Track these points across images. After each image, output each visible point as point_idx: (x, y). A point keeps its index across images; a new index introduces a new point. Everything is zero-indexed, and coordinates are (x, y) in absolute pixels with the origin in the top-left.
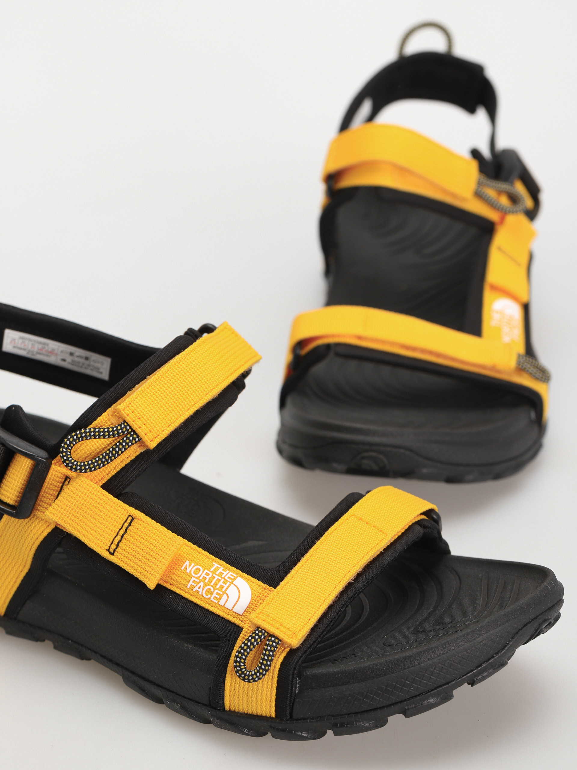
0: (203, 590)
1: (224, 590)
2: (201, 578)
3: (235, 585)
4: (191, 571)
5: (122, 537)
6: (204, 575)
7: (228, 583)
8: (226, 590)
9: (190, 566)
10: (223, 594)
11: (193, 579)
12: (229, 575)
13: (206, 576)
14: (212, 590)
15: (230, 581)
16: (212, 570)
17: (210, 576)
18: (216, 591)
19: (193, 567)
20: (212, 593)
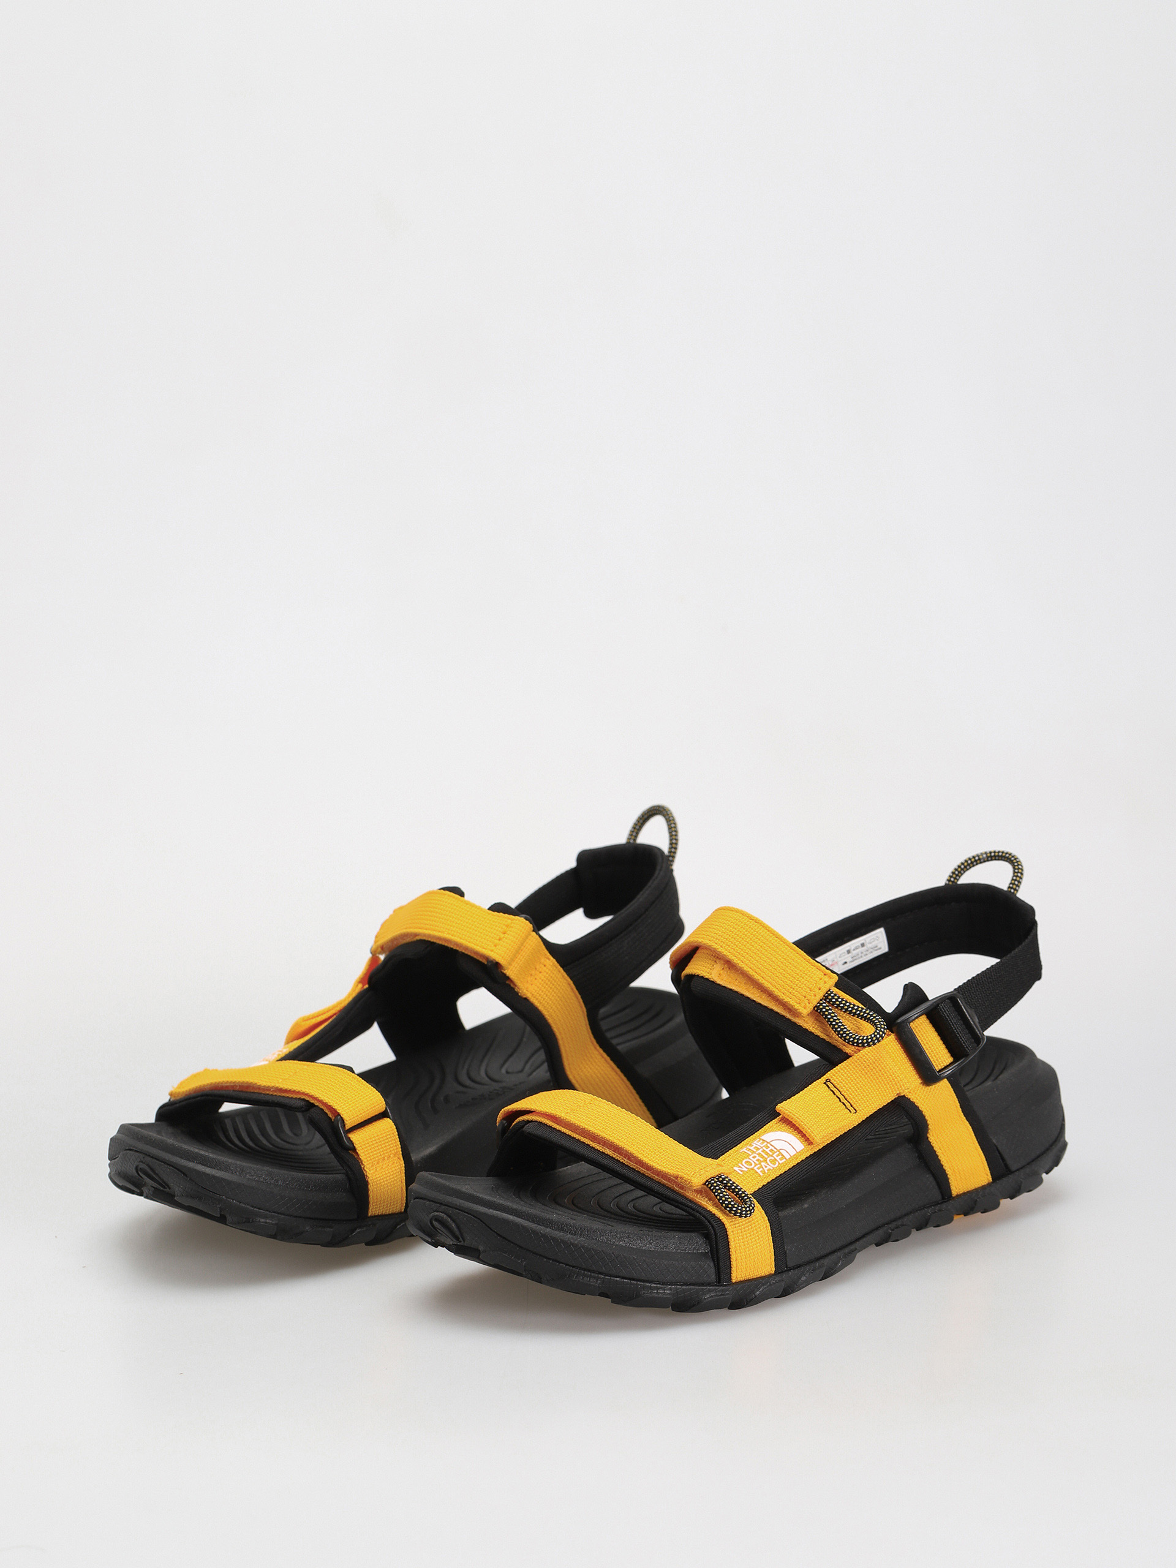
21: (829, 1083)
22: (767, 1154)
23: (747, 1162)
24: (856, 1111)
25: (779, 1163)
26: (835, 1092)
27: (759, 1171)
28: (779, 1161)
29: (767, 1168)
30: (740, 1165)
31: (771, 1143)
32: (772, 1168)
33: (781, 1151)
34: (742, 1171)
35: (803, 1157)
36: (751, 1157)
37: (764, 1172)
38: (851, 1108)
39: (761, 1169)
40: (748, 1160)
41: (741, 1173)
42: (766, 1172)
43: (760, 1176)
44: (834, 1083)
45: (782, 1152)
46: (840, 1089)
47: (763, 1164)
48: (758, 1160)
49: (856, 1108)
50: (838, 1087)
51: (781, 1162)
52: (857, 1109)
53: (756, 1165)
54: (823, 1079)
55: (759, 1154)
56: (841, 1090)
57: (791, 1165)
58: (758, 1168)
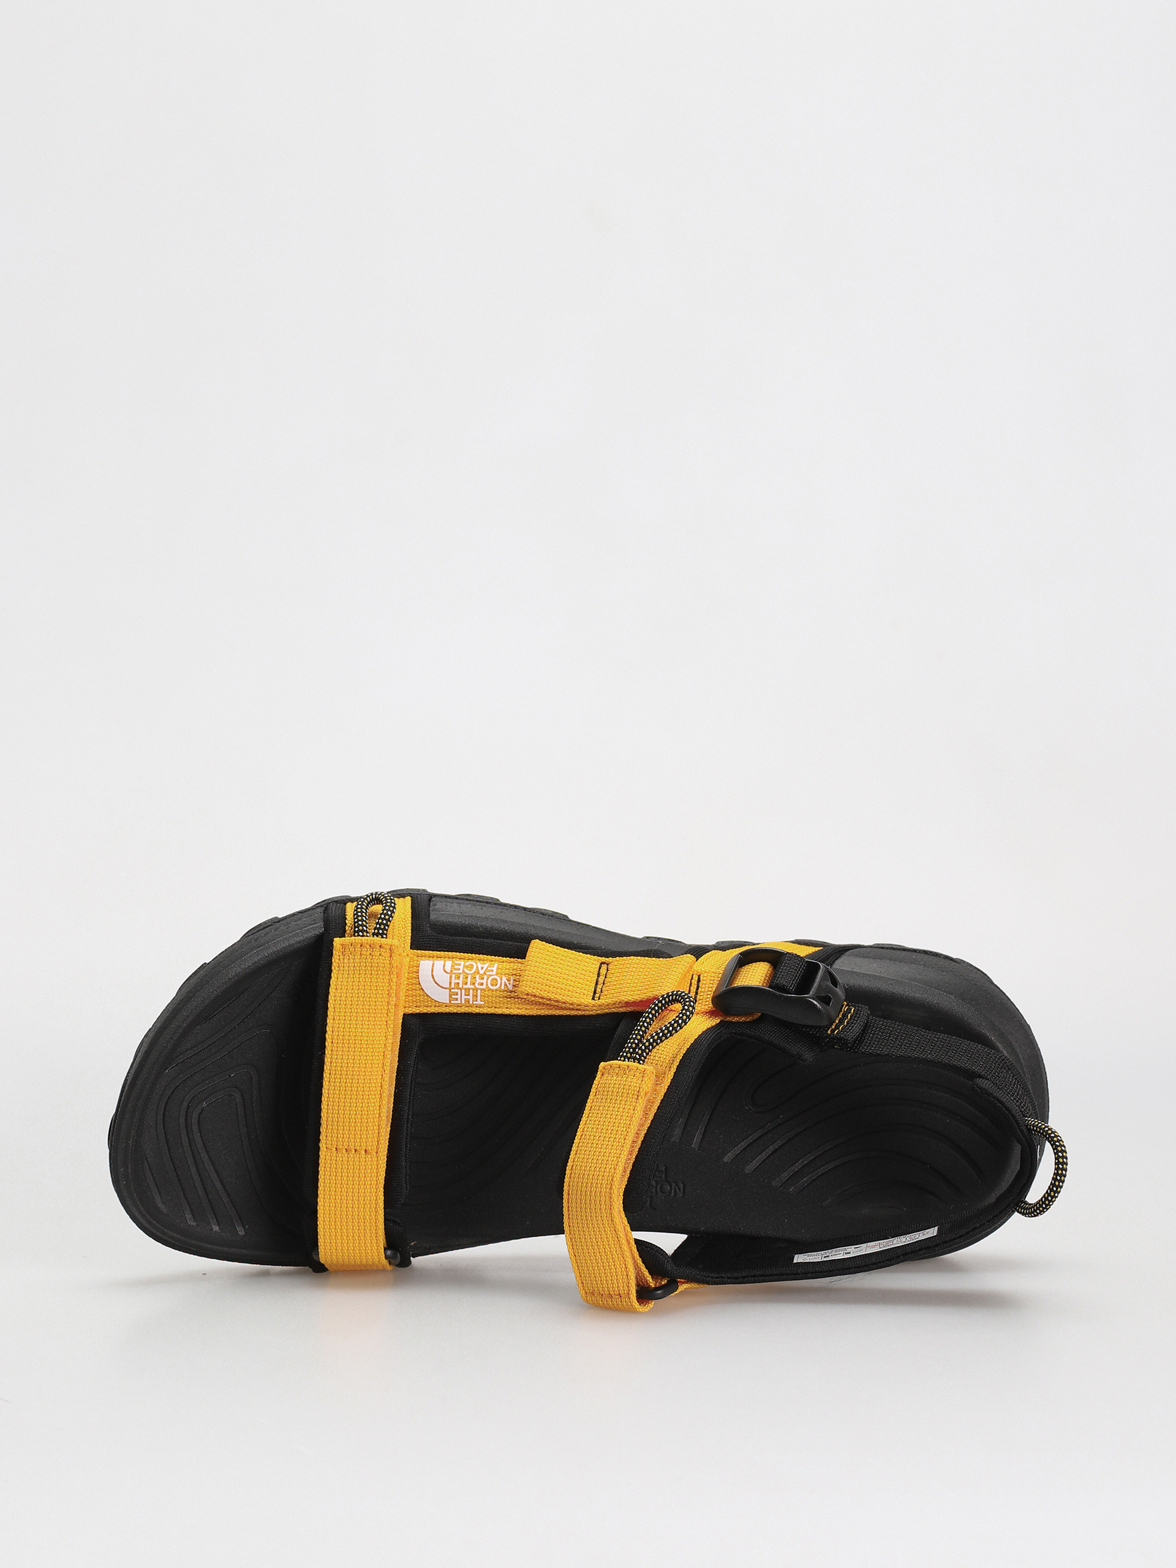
0: (477, 967)
1: (453, 976)
2: (485, 977)
3: (445, 988)
4: (501, 980)
5: (599, 975)
6: (484, 981)
7: (453, 986)
8: (451, 977)
9: (506, 985)
10: (451, 971)
11: (494, 973)
12: (458, 997)
13: (482, 981)
14: (466, 970)
15: (452, 990)
16: (479, 991)
17: (476, 985)
18: (461, 971)
19: (501, 985)
20: (465, 966)
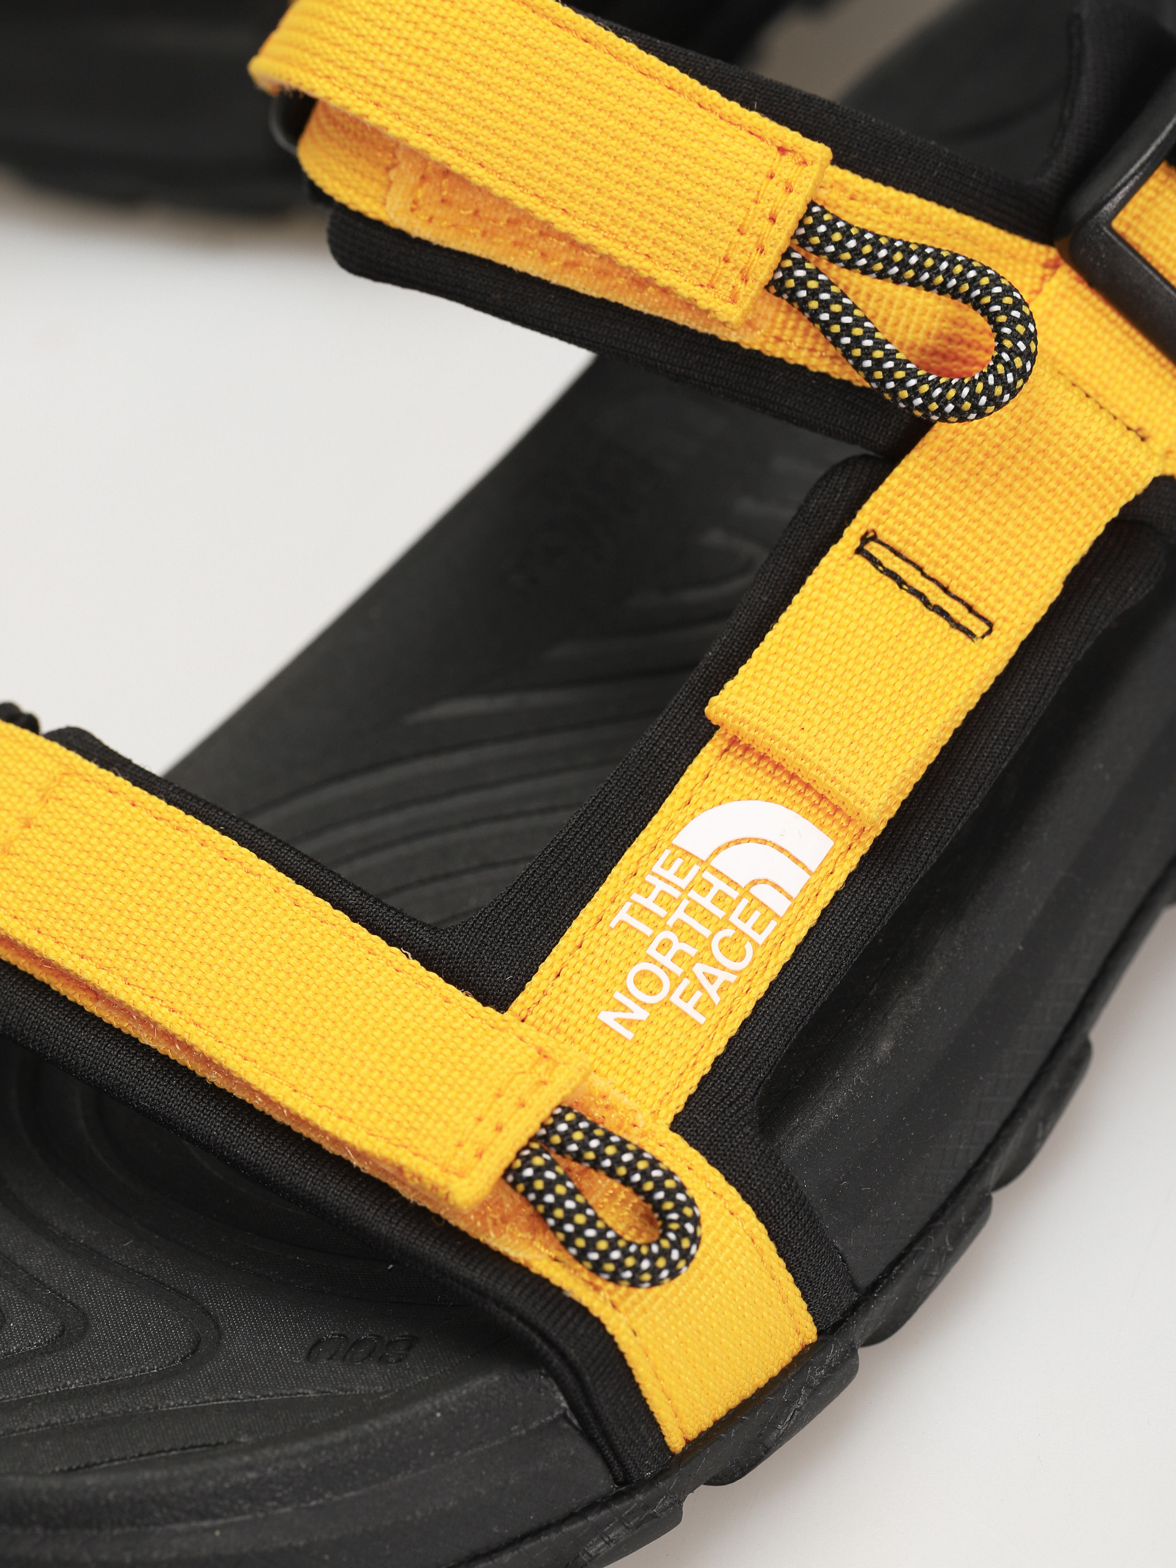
21: (873, 548)
22: (706, 917)
23: (643, 973)
24: (990, 625)
25: (756, 945)
26: (903, 575)
27: (688, 1008)
28: (753, 934)
29: (718, 983)
30: (619, 996)
31: (716, 863)
32: (733, 978)
33: (754, 890)
34: (629, 1023)
35: (838, 881)
36: (652, 951)
37: (705, 1005)
38: (970, 621)
39: (698, 994)
40: (644, 966)
41: (629, 1034)
42: (716, 999)
43: (696, 1025)
44: (893, 540)
45: (762, 892)
46: (915, 557)
47: (699, 969)
48: (679, 956)
49: (987, 613)
50: (909, 552)
51: (760, 939)
52: (992, 616)
53: (676, 982)
54: (851, 535)
55: (678, 927)
56: (922, 561)
57: (799, 934)
58: (685, 996)
